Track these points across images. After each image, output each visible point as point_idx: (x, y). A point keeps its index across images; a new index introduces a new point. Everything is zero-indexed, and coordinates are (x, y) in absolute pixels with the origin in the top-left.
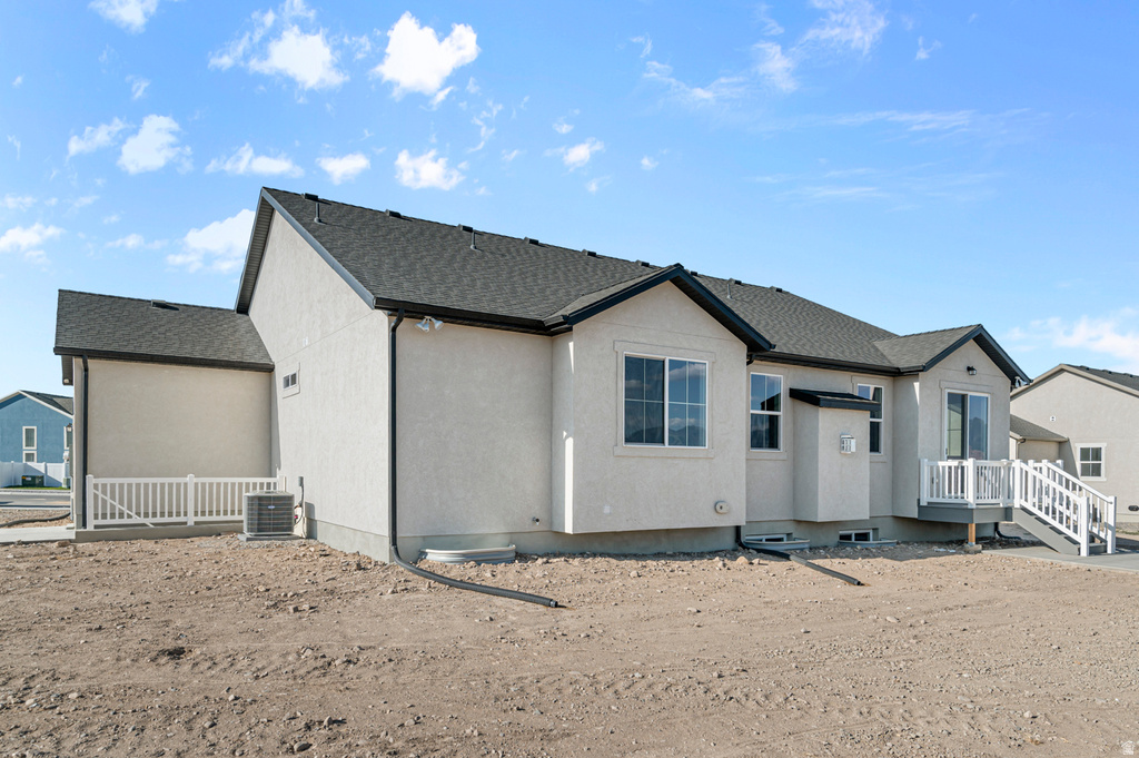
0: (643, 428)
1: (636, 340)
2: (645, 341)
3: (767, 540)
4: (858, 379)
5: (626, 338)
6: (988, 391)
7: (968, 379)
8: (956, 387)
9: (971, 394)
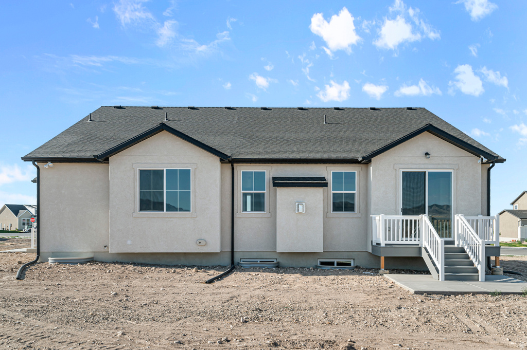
0: (150, 203)
1: (145, 162)
2: (151, 162)
3: (260, 262)
4: (332, 168)
5: (138, 162)
6: (450, 168)
7: (426, 161)
8: (412, 167)
9: (430, 171)
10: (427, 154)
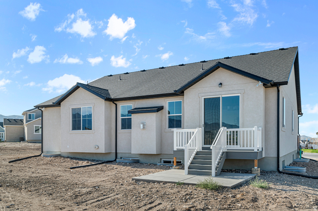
2: (76, 104)
5: (72, 104)
6: (238, 93)
7: (221, 89)
8: (211, 95)
9: (223, 96)
10: (221, 84)
